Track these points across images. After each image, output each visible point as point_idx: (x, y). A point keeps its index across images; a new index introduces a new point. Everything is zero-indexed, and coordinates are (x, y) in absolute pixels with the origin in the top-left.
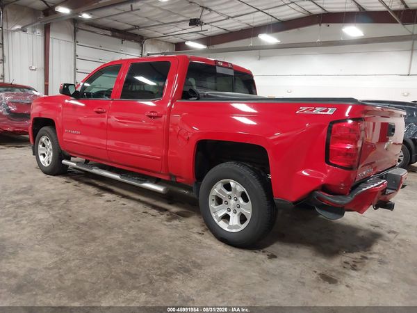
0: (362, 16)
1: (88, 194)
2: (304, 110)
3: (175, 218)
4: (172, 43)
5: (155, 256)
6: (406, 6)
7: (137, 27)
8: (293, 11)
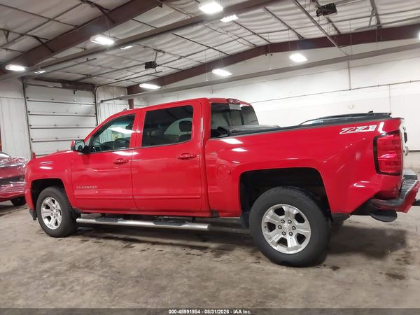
0: (303, 44)
1: (116, 248)
2: (346, 131)
3: (222, 254)
4: (124, 87)
5: (234, 291)
6: (339, 32)
7: (89, 76)
8: (241, 45)
